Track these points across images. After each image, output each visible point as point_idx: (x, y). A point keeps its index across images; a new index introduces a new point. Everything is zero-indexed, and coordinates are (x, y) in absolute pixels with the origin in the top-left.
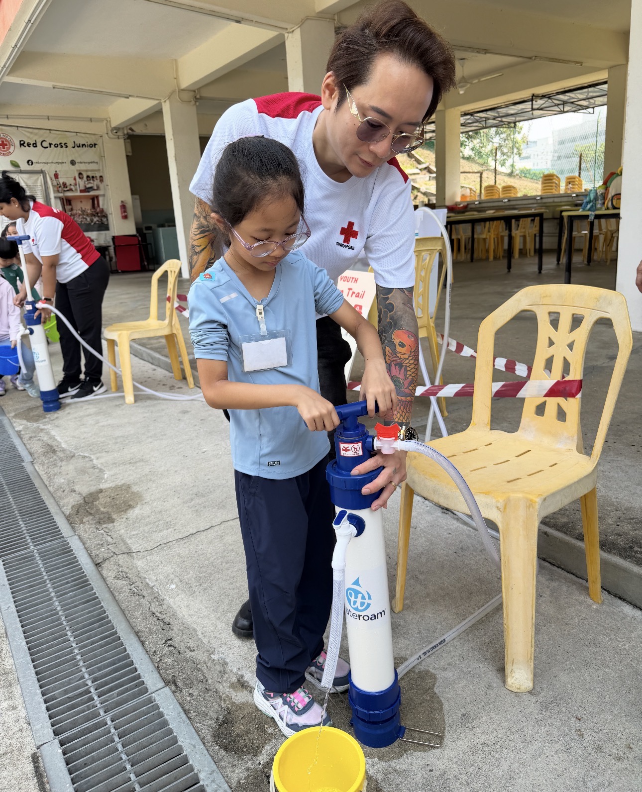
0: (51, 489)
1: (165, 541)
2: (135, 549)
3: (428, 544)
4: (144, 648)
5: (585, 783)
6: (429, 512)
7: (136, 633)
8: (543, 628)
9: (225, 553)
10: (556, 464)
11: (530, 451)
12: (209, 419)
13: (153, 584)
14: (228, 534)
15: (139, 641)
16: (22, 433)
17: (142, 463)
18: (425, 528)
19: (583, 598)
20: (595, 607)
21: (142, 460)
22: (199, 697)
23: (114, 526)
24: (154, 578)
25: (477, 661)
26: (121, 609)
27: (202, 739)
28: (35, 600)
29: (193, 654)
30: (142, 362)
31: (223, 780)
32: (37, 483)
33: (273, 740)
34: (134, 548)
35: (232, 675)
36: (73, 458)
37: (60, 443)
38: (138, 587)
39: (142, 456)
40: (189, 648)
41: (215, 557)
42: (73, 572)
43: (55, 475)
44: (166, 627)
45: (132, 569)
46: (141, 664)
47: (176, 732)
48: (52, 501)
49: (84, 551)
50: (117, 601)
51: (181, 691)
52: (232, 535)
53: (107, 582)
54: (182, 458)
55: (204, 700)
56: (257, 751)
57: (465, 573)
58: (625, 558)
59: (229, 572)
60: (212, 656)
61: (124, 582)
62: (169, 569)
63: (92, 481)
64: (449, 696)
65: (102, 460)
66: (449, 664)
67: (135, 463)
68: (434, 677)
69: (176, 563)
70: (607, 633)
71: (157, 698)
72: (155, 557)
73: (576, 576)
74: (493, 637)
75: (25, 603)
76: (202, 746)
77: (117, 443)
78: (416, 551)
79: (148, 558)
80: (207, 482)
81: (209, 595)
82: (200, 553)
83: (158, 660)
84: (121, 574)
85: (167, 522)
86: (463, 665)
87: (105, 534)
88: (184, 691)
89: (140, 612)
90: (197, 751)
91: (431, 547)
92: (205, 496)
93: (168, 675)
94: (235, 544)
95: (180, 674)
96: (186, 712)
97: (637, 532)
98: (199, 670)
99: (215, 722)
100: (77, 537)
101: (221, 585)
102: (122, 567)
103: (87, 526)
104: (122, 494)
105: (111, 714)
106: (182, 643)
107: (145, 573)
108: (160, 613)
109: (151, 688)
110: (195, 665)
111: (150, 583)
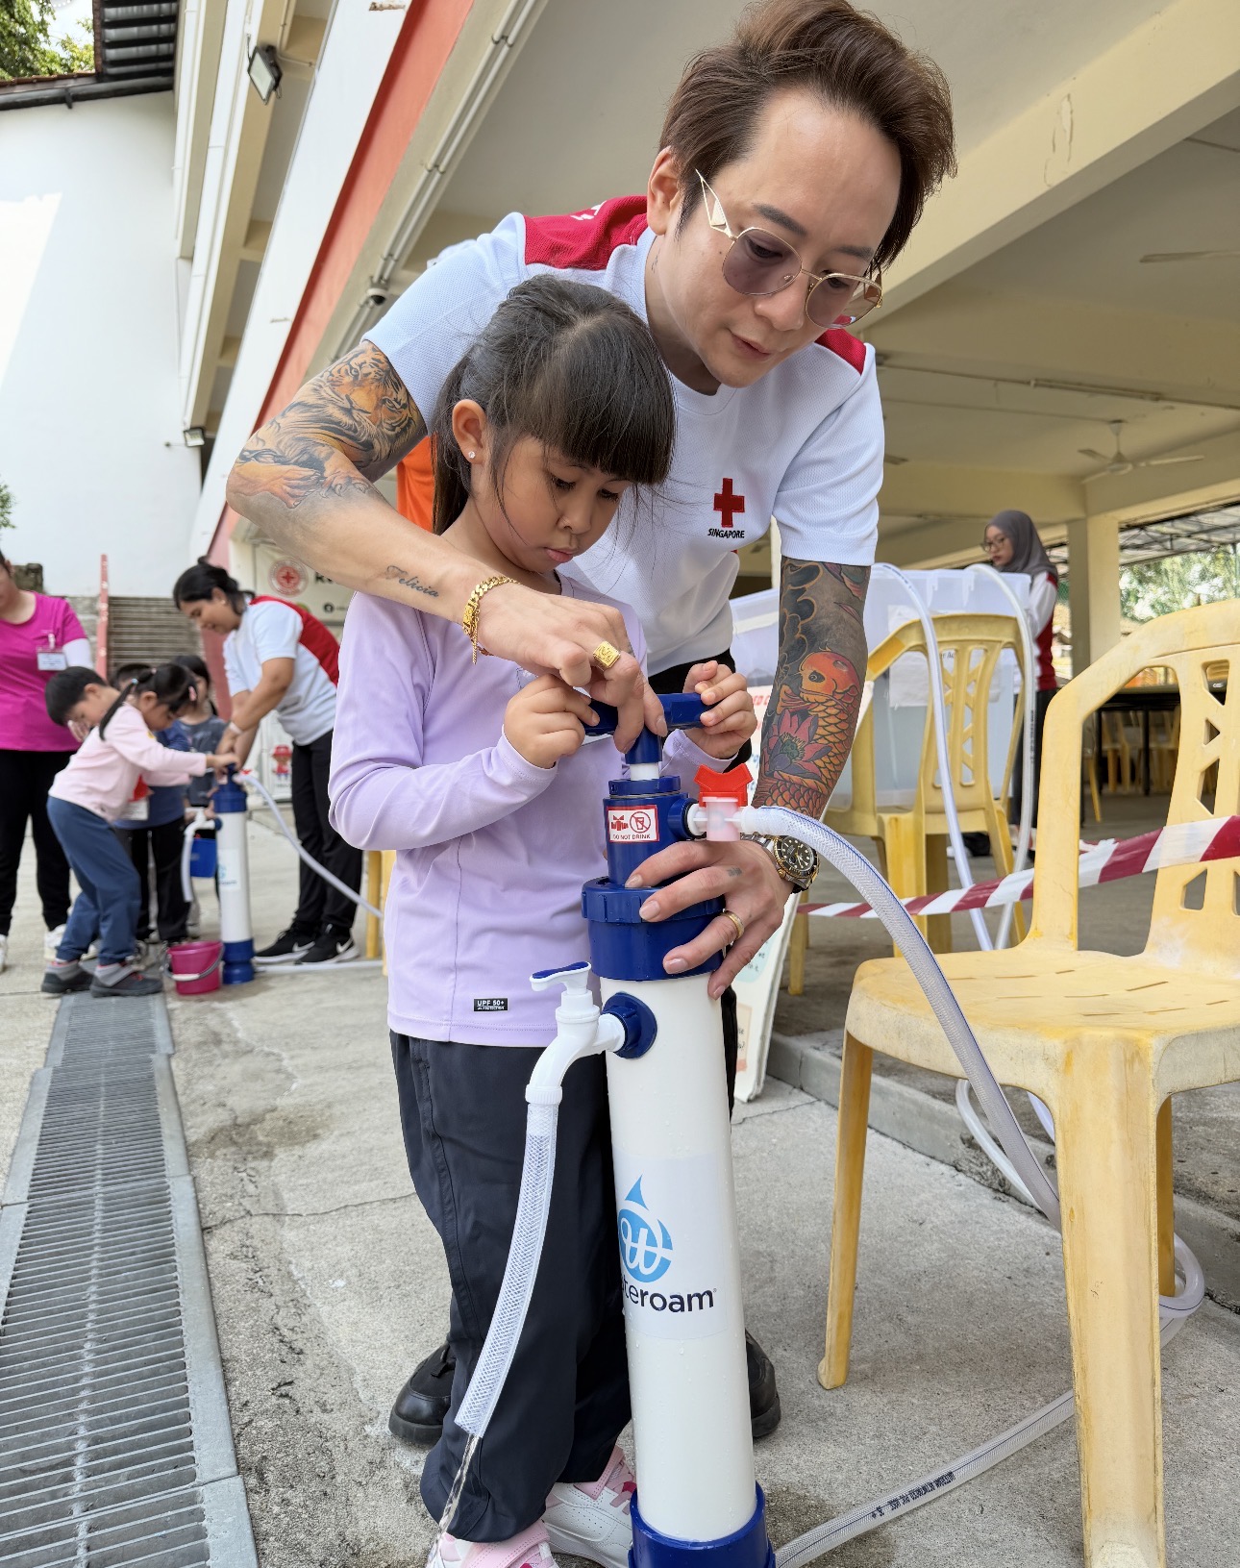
0: (182, 1099)
1: (359, 1201)
2: (293, 1209)
3: (943, 1255)
4: (227, 1391)
6: (961, 1195)
7: (223, 1360)
8: (1219, 1464)
11: (1163, 983)
13: (300, 1276)
15: (221, 1377)
16: (176, 1012)
17: (371, 1070)
18: (946, 1225)
21: (374, 1065)
22: (300, 1510)
23: (270, 1167)
24: (308, 1264)
25: (1020, 1518)
26: (214, 1312)
28: (56, 1277)
29: (325, 1417)
32: (162, 1087)
34: (292, 1203)
35: (395, 1472)
36: (249, 1055)
37: (236, 1031)
38: (267, 1276)
39: (377, 1058)
40: (323, 1405)
42: (152, 1236)
43: (201, 1077)
44: (289, 1358)
45: (271, 1243)
46: (205, 1422)
48: (174, 1116)
49: (193, 1202)
50: (212, 1297)
51: (267, 1491)
53: (210, 1262)
55: (312, 1517)
57: (1025, 1320)
60: (368, 1428)
61: (243, 1265)
62: (345, 1250)
63: (265, 1091)
65: (299, 1061)
66: (942, 1517)
67: (360, 1068)
68: (894, 1543)
69: (365, 1240)
71: (207, 1498)
72: (326, 1228)
75: (32, 1282)
77: (338, 1035)
78: (912, 1268)
79: (312, 1227)
83: (246, 1419)
84: (245, 1250)
85: (376, 1169)
86: (979, 1525)
87: (246, 1179)
88: (273, 1492)
89: (251, 1322)
91: (951, 1263)
93: (253, 1454)
96: (257, 1537)
98: (326, 1452)
100: (189, 1178)
102: (252, 1237)
103: (220, 1162)
104: (311, 1116)
105: (94, 1515)
106: (312, 1393)
107: (294, 1253)
108: (292, 1330)
109: (203, 1472)
110: (321, 1441)
111: (295, 1273)
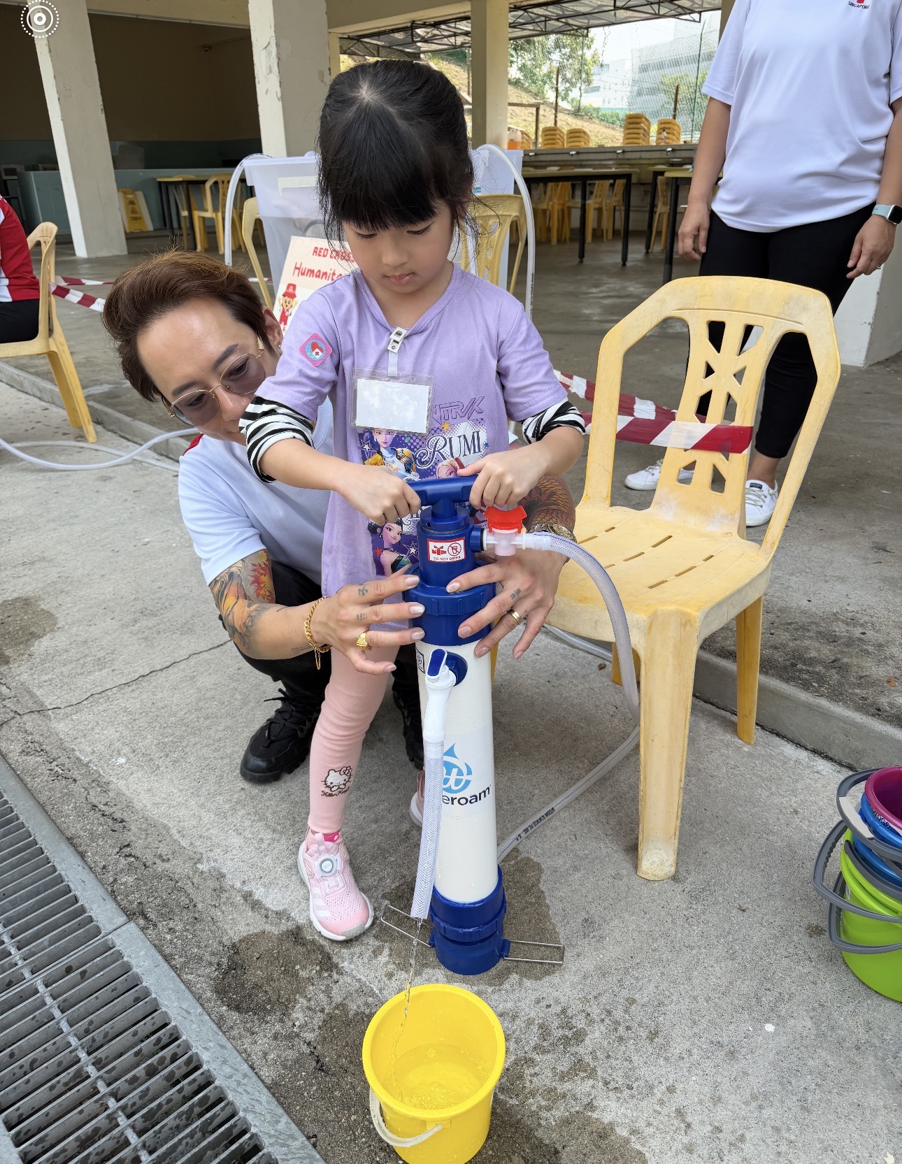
1: (100, 689)
2: (50, 704)
4: (86, 862)
5: (758, 1000)
7: (68, 839)
9: (201, 704)
10: (712, 557)
11: (670, 537)
12: (149, 489)
13: (88, 759)
14: (202, 673)
15: (75, 852)
17: (44, 564)
19: (729, 737)
20: (746, 750)
21: (44, 559)
22: (185, 933)
23: (10, 668)
24: (89, 749)
25: (595, 838)
26: (39, 802)
27: (198, 999)
29: (167, 865)
30: (23, 396)
31: (239, 1059)
33: (311, 988)
34: (49, 702)
35: (234, 893)
38: (63, 765)
39: (43, 552)
40: (160, 856)
41: (186, 711)
44: (117, 826)
45: (49, 736)
46: (83, 890)
47: (156, 993)
50: (29, 790)
51: (155, 925)
52: (210, 674)
53: (10, 761)
54: (111, 554)
55: (195, 936)
56: (287, 1007)
57: (564, 710)
58: (787, 680)
59: (212, 732)
60: (199, 866)
61: (38, 759)
62: (111, 733)
64: (563, 895)
66: (558, 846)
67: (33, 563)
68: (538, 867)
69: (122, 723)
70: (766, 786)
71: (118, 942)
72: (85, 716)
73: (717, 707)
74: (614, 802)
76: (200, 1010)
79: (74, 717)
80: (157, 592)
81: (183, 770)
82: (160, 705)
83: (111, 879)
84: (32, 746)
85: (99, 659)
86: (577, 847)
88: (160, 925)
89: (72, 805)
90: (193, 1018)
92: (156, 616)
93: (131, 903)
94: (215, 689)
95: (150, 900)
96: (167, 958)
97: (798, 642)
98: (180, 890)
99: (216, 969)
101: (200, 754)
102: (31, 734)
104: (17, 616)
105: (44, 974)
106: (148, 850)
107: (72, 741)
108: (106, 804)
109: (105, 927)
110: (173, 883)
111: (83, 758)
